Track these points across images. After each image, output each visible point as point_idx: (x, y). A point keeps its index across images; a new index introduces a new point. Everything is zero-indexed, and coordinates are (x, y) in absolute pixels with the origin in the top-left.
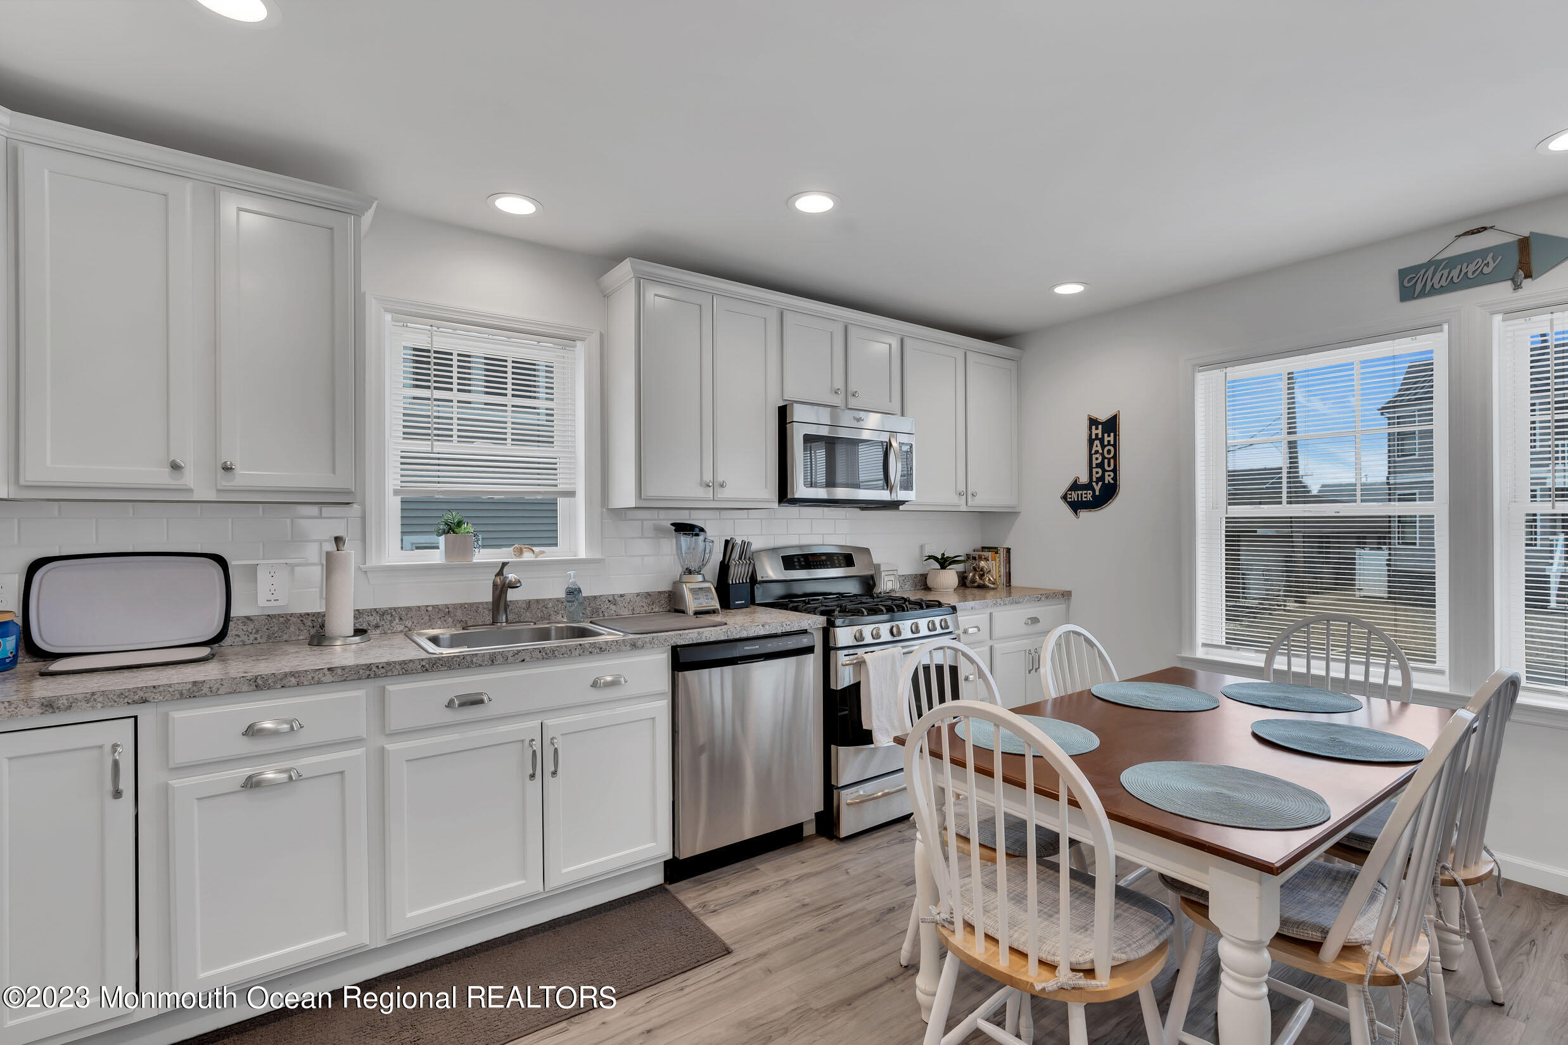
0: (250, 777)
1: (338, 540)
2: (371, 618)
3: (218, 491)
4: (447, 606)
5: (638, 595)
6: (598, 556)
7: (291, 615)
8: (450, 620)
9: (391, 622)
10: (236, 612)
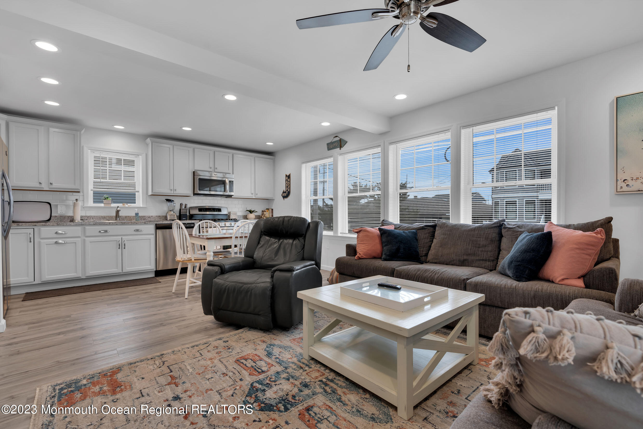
0: (56, 242)
1: (77, 200)
2: (85, 218)
3: (49, 188)
4: (104, 216)
5: (156, 216)
6: (145, 206)
7: (66, 216)
8: (105, 219)
9: (90, 219)
10: (53, 214)
